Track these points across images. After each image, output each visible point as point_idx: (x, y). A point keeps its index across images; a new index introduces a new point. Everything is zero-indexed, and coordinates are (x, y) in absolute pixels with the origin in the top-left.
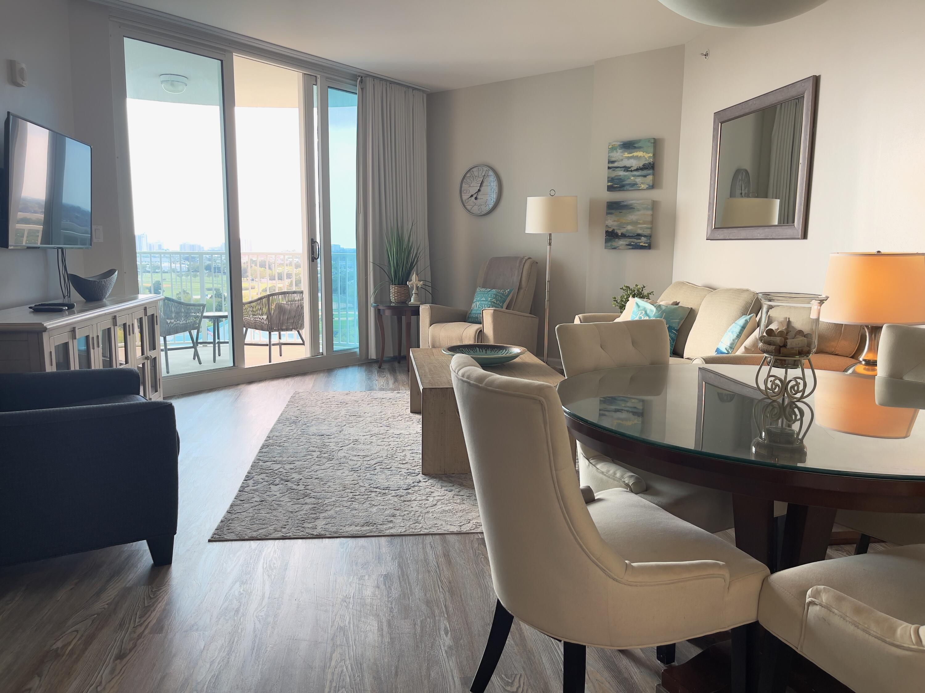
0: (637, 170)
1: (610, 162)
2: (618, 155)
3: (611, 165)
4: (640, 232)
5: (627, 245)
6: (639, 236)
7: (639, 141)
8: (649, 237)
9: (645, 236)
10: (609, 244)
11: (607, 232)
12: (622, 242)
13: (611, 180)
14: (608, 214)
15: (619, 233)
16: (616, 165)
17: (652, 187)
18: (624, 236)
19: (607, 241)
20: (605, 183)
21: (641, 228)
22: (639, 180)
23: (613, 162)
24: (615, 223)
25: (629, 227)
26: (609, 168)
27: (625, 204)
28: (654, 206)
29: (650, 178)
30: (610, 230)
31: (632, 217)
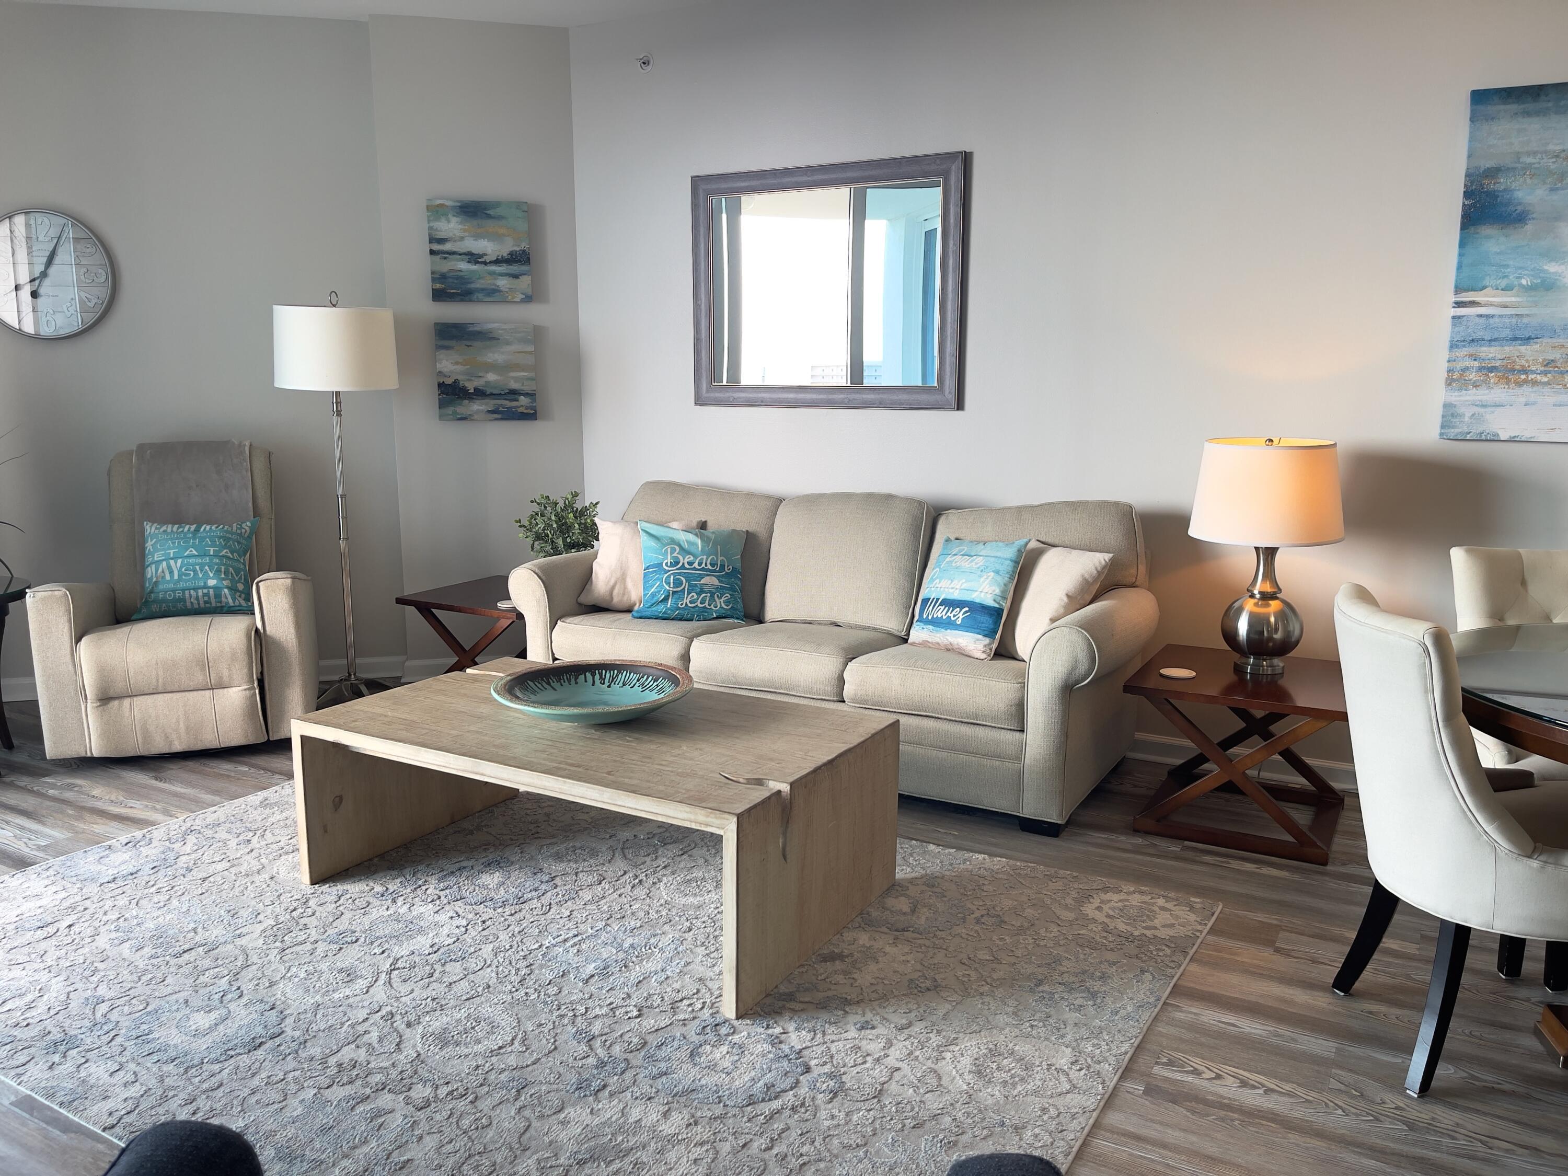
0: (497, 262)
1: (432, 240)
2: (451, 226)
3: (436, 247)
4: (514, 385)
5: (489, 412)
6: (514, 394)
7: (496, 204)
8: (531, 395)
9: (526, 395)
10: (450, 410)
11: (441, 385)
12: (477, 406)
13: (439, 277)
14: (439, 347)
15: (471, 387)
16: (447, 247)
17: (528, 299)
18: (480, 393)
19: (442, 405)
20: (425, 286)
21: (516, 379)
22: (503, 283)
23: (441, 241)
24: (459, 368)
25: (491, 377)
26: (432, 252)
27: (477, 328)
28: (537, 335)
29: (525, 281)
30: (449, 381)
31: (497, 356)
